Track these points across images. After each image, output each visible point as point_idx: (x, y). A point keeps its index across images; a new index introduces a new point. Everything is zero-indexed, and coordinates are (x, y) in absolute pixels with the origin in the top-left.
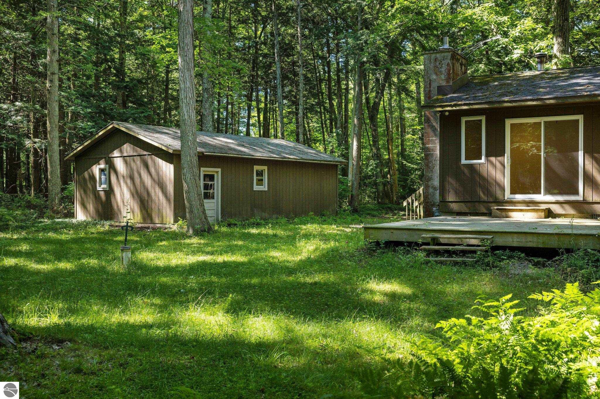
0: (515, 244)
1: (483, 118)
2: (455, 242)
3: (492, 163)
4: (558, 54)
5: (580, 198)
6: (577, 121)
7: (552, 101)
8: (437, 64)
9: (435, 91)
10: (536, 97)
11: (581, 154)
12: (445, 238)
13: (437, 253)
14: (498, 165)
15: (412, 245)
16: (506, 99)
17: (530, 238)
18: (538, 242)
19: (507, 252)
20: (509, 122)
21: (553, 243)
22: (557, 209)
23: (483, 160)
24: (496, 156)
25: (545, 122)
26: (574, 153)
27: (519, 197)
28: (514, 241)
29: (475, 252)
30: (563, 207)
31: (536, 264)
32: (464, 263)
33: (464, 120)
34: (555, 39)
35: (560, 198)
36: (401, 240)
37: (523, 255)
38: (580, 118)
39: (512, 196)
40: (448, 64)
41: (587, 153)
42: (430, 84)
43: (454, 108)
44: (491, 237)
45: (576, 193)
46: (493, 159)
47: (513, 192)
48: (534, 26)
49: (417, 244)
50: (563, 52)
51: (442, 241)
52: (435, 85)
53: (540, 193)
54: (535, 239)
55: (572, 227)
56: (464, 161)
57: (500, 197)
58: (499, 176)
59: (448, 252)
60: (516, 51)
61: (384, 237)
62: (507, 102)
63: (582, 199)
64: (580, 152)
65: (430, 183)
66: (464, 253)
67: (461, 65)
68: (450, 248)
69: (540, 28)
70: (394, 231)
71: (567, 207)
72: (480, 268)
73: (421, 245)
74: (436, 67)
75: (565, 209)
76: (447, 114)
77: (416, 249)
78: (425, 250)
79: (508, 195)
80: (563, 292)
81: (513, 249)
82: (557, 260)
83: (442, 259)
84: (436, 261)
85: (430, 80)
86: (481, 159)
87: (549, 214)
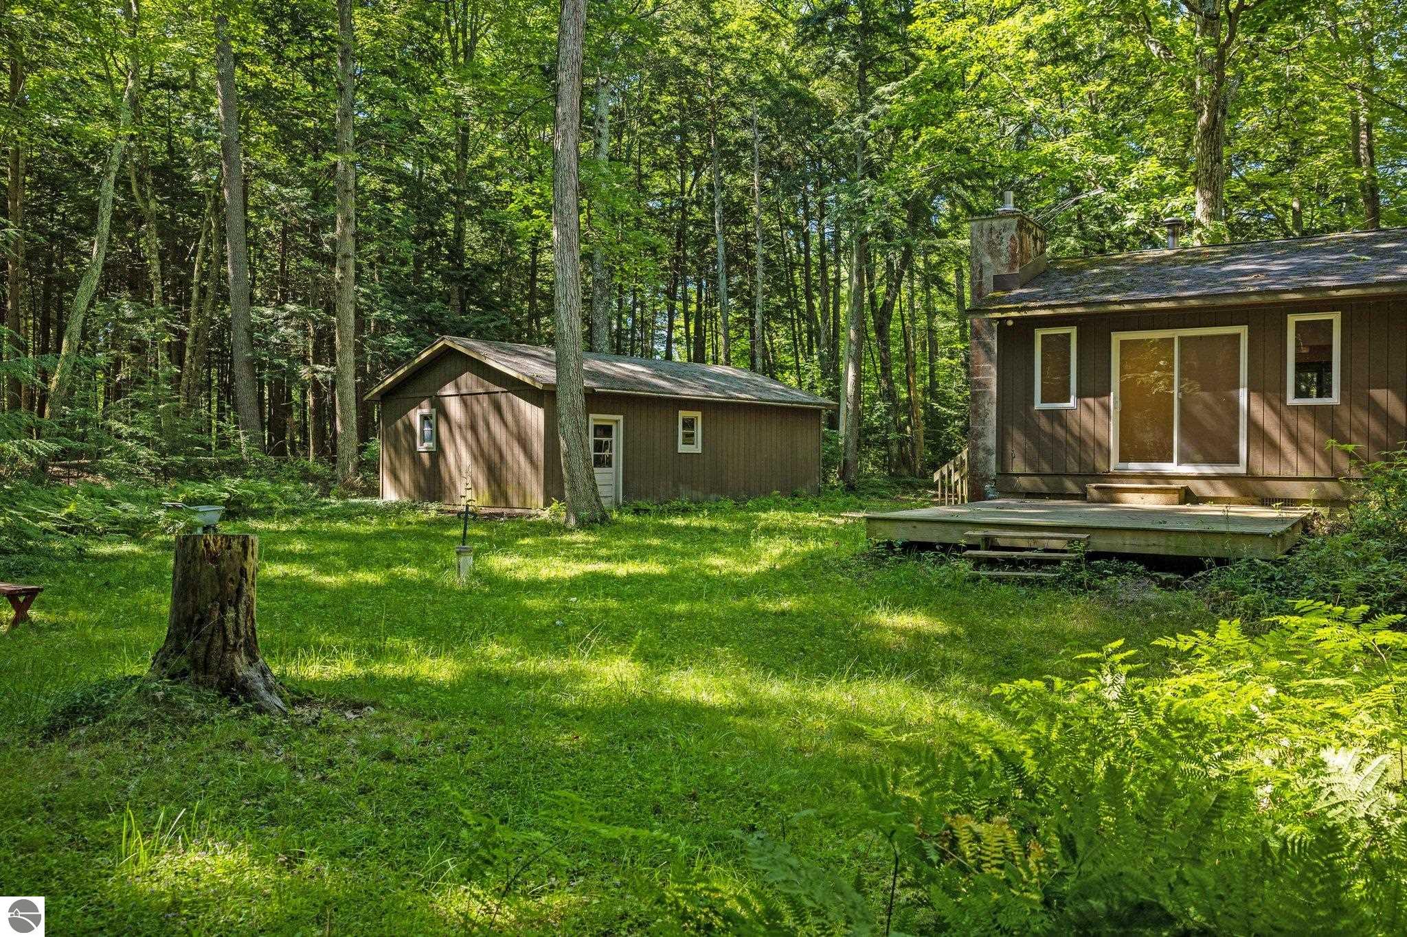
0: (1127, 550)
1: (1073, 331)
2: (1023, 544)
3: (1087, 406)
4: (1204, 220)
5: (1241, 469)
6: (1237, 337)
7: (1193, 302)
8: (994, 237)
9: (988, 284)
10: (1165, 295)
11: (1243, 394)
12: (1006, 537)
13: (992, 563)
14: (1099, 411)
15: (949, 549)
16: (1113, 297)
17: (1153, 539)
18: (1169, 546)
19: (1114, 562)
20: (1117, 338)
21: (1193, 548)
22: (1202, 488)
23: (1072, 403)
24: (1095, 396)
25: (1182, 340)
26: (1233, 392)
27: (1136, 467)
28: (1126, 544)
29: (1057, 562)
30: (1211, 485)
31: (1164, 585)
32: (1040, 582)
33: (1039, 333)
34: (1198, 194)
35: (1207, 470)
36: (929, 540)
37: (1141, 568)
38: (1243, 331)
39: (1123, 465)
40: (1012, 238)
41: (1254, 391)
42: (981, 271)
43: (1023, 314)
44: (1085, 536)
45: (1235, 460)
46: (1090, 401)
47: (1124, 458)
48: (1162, 171)
49: (957, 547)
50: (1212, 216)
51: (1001, 542)
52: (989, 274)
53: (1170, 460)
54: (1163, 541)
55: (1227, 519)
56: (1038, 405)
57: (1101, 465)
58: (1100, 431)
59: (1010, 561)
60: (1129, 215)
61: (900, 535)
62: (1115, 303)
63: (1244, 471)
64: (1241, 390)
65: (980, 442)
66: (1039, 563)
67: (1035, 238)
68: (1015, 554)
69: (1171, 176)
70: (919, 526)
71: (1219, 484)
72: (1064, 590)
73: (965, 549)
74: (991, 243)
75: (1215, 490)
76: (1010, 323)
77: (956, 557)
78: (971, 557)
79: (1115, 464)
80: (1212, 635)
81: (1124, 557)
82: (1200, 578)
83: (1001, 573)
84: (990, 577)
85: (981, 266)
86: (1068, 401)
87: (1188, 496)
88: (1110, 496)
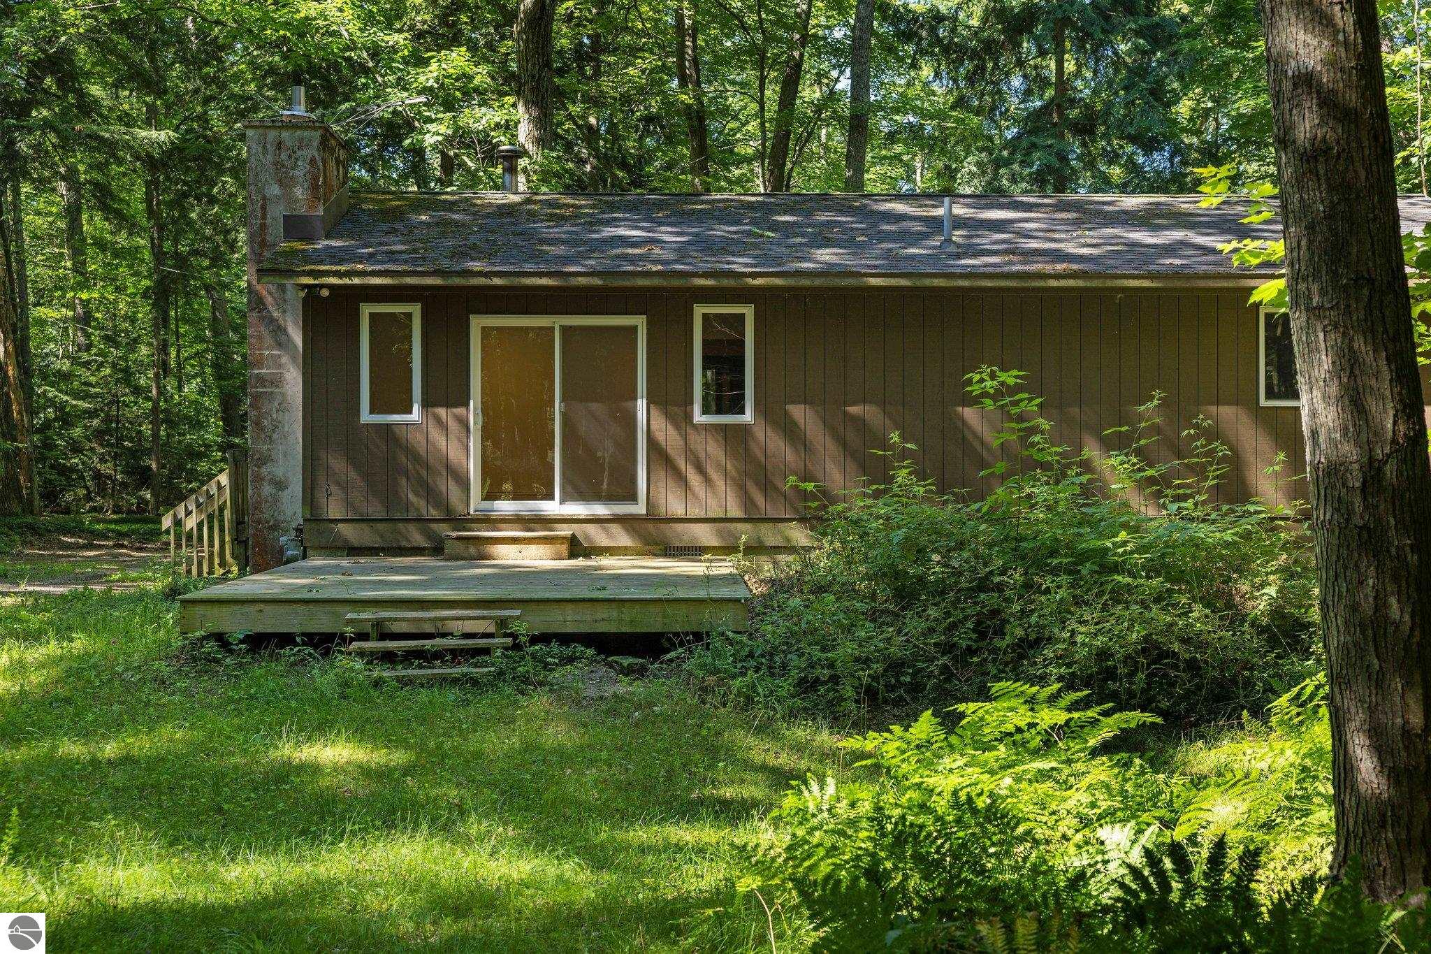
0: (570, 628)
1: (416, 309)
2: (428, 628)
3: (438, 420)
4: (530, 147)
5: (640, 509)
6: (633, 330)
7: (582, 281)
8: (284, 156)
9: (276, 229)
10: (543, 268)
11: (642, 404)
12: (407, 620)
13: (388, 658)
14: (452, 424)
15: (324, 643)
16: (476, 266)
17: (602, 612)
18: (620, 621)
19: (555, 647)
20: (478, 323)
22: (598, 535)
23: (416, 415)
24: (448, 405)
25: (565, 330)
26: (629, 404)
27: (505, 507)
28: (568, 621)
29: (486, 651)
30: (604, 529)
31: (627, 671)
32: (475, 682)
33: (367, 310)
34: (521, 108)
35: (600, 510)
36: (285, 630)
37: (590, 652)
38: (640, 322)
39: (486, 505)
40: (313, 161)
41: (655, 403)
42: (263, 208)
43: (346, 281)
44: (518, 613)
45: (632, 497)
46: (442, 412)
47: (490, 496)
48: (471, 69)
49: (344, 640)
50: (540, 142)
51: (396, 628)
52: (277, 212)
53: (550, 497)
56: (366, 417)
57: (460, 508)
58: (454, 454)
59: (419, 654)
60: (432, 127)
61: (237, 626)
62: (480, 274)
63: (644, 512)
64: (639, 402)
65: (264, 470)
66: (456, 655)
68: (428, 644)
69: (482, 75)
70: (268, 609)
71: (615, 528)
72: (509, 690)
73: (352, 640)
74: (278, 164)
75: (610, 535)
76: (325, 293)
77: (341, 652)
78: (361, 654)
79: (476, 503)
81: (565, 639)
82: (671, 660)
83: (410, 672)
84: (398, 679)
85: (264, 198)
86: (410, 412)
87: (576, 548)
88: (477, 550)
